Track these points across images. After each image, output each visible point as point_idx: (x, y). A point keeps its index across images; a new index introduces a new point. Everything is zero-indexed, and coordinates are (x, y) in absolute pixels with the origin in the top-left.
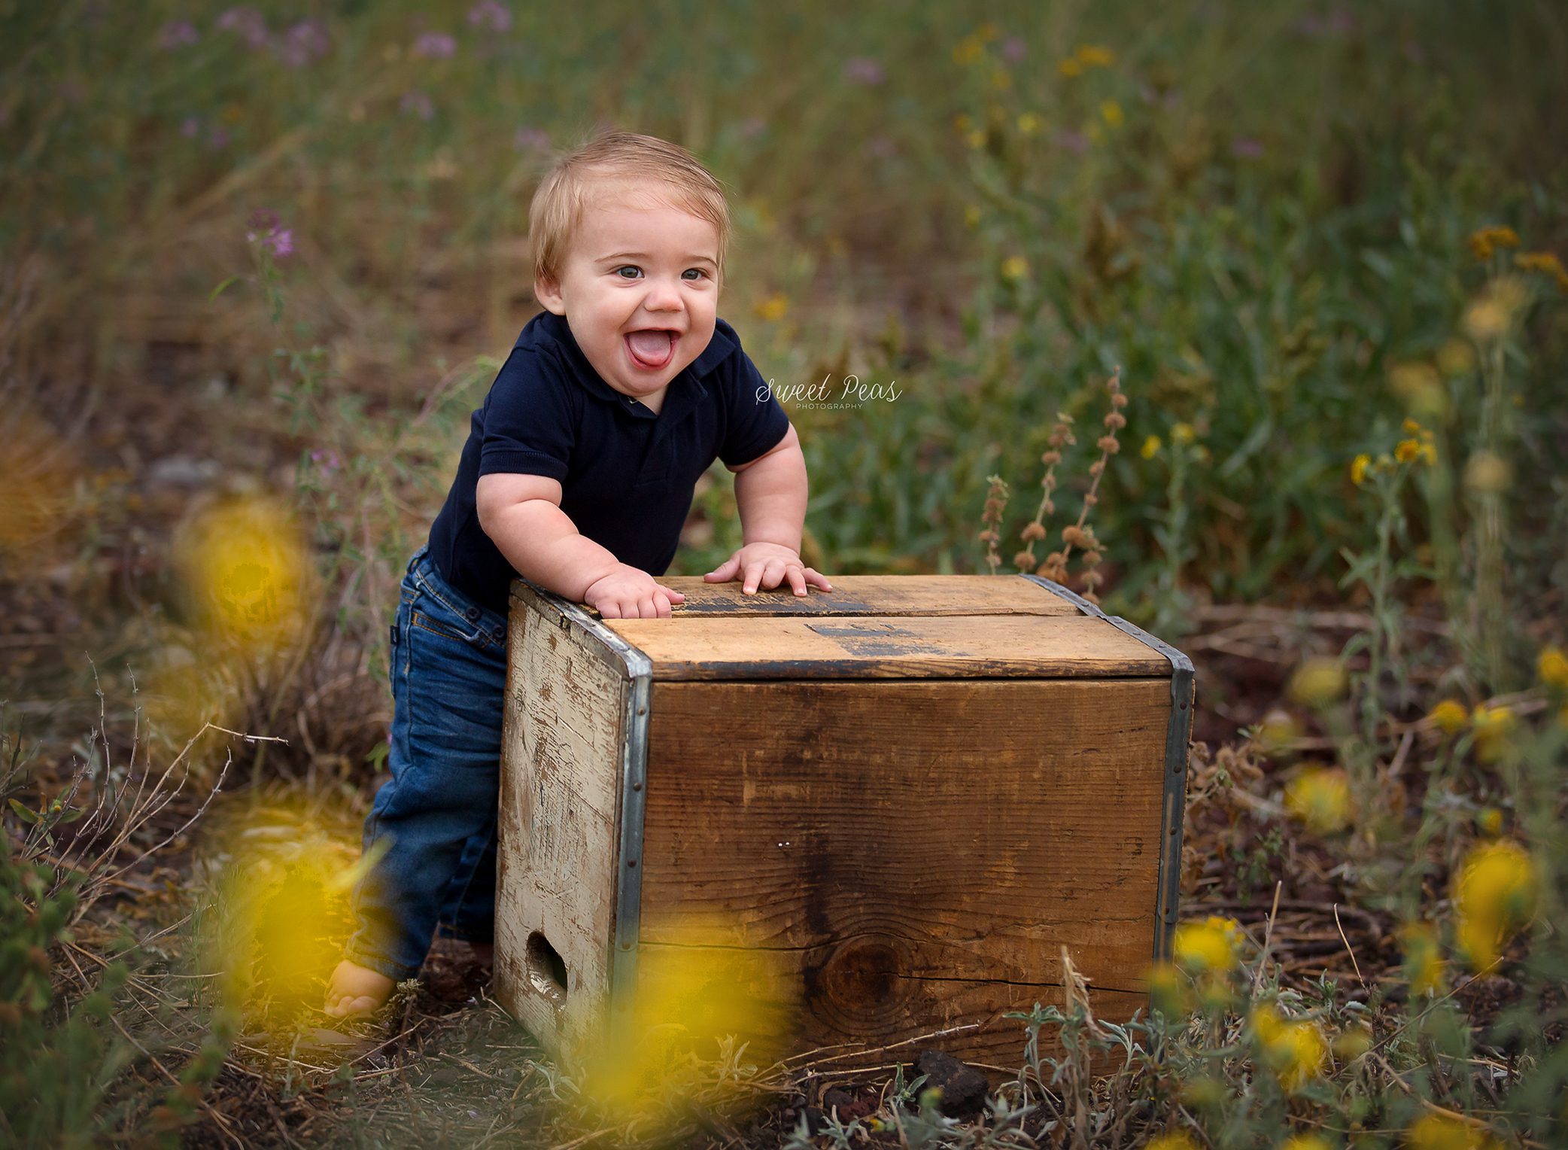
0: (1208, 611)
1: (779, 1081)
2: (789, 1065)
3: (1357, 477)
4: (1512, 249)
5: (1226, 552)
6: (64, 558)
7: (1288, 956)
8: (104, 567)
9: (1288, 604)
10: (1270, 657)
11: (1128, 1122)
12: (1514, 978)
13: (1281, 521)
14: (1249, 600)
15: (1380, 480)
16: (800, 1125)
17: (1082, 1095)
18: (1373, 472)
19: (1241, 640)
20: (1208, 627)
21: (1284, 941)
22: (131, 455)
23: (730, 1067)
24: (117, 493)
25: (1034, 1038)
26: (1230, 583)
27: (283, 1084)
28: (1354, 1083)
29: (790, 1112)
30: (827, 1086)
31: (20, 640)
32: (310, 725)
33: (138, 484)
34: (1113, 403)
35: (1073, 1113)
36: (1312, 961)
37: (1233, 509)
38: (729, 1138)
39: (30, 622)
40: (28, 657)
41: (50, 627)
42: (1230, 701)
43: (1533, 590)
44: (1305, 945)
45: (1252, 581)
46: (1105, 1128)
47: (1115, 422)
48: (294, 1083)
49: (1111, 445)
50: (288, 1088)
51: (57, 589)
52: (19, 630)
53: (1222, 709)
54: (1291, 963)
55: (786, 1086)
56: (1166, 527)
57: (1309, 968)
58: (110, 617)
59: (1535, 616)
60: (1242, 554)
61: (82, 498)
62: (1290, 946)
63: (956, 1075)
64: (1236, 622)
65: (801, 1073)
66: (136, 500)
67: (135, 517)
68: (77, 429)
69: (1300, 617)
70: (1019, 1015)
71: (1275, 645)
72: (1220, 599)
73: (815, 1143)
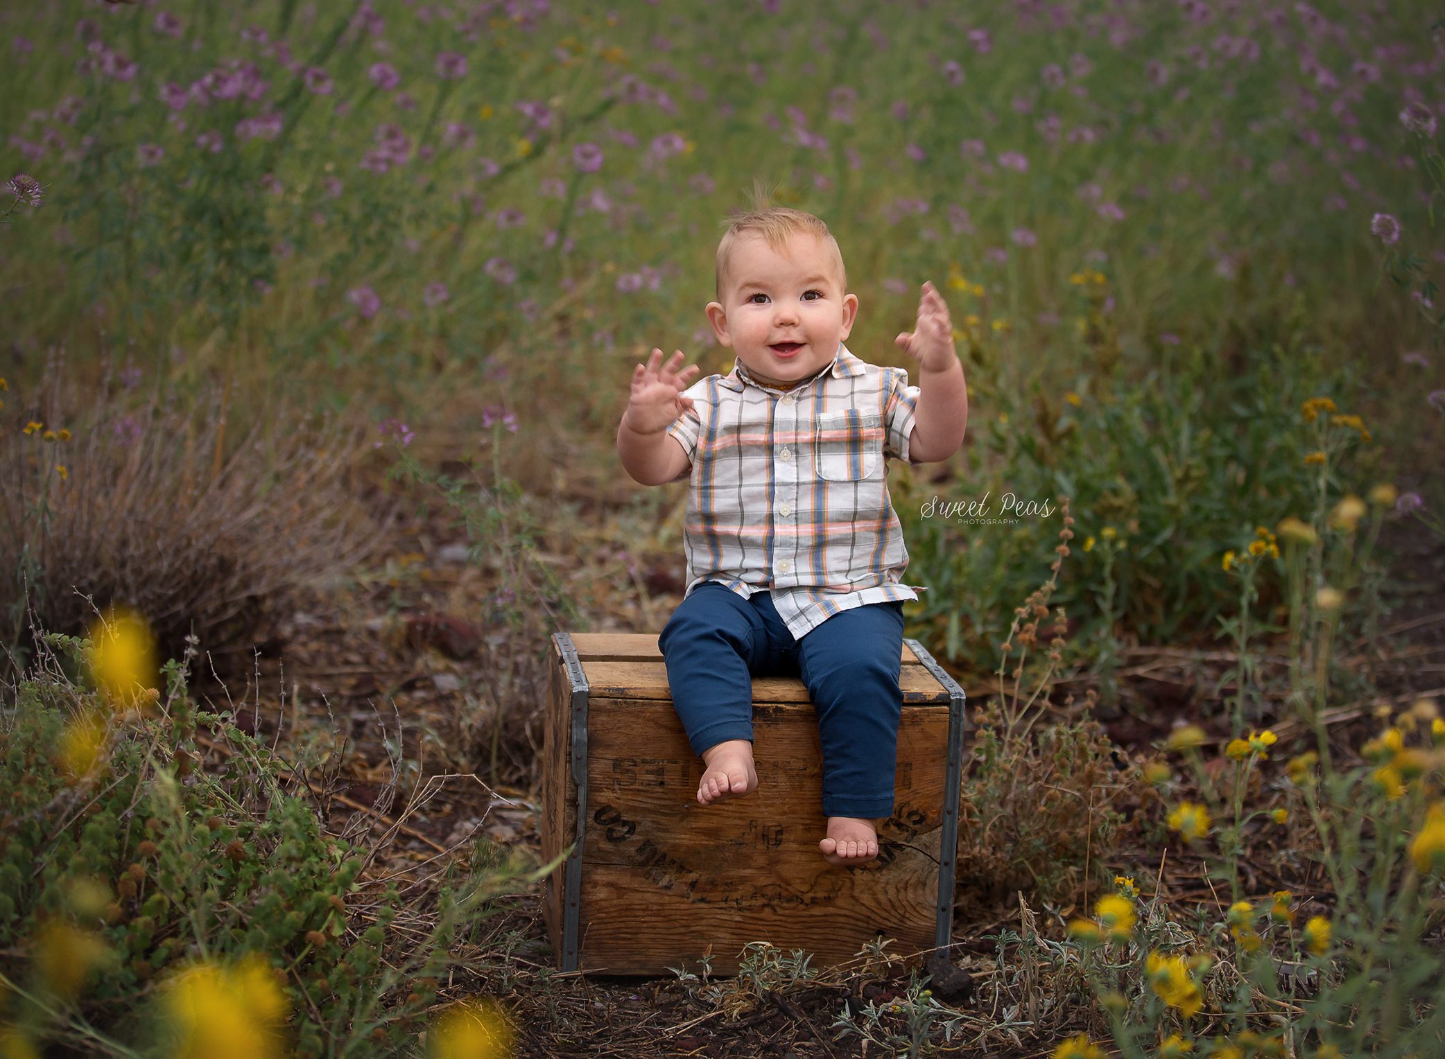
0: (1136, 650)
1: (832, 980)
2: (841, 969)
3: (1226, 567)
4: (1331, 413)
5: (1149, 609)
6: (380, 613)
7: (1179, 889)
8: (404, 619)
9: (1187, 645)
10: (1176, 682)
11: (1064, 1007)
12: (1328, 904)
13: (1184, 590)
14: (1165, 642)
15: (1242, 569)
16: (844, 1010)
17: (1033, 990)
18: (1236, 563)
19: (1156, 670)
20: (1135, 661)
21: (1177, 879)
22: (426, 542)
23: (801, 970)
24: (416, 568)
25: (1002, 953)
26: (1151, 630)
27: (503, 980)
28: (1214, 980)
29: (840, 1000)
30: (866, 982)
31: (348, 669)
32: (533, 730)
33: (429, 561)
34: (1065, 522)
35: (1027, 1000)
36: (1195, 893)
37: (1154, 582)
38: (799, 1018)
39: (354, 658)
40: (353, 681)
41: (367, 662)
42: (1149, 711)
43: (1350, 638)
44: (1191, 881)
45: (1166, 629)
46: (1049, 1011)
47: (1067, 535)
48: (509, 979)
49: (1064, 551)
50: (506, 983)
51: (372, 633)
52: (347, 663)
53: (1143, 717)
54: (1181, 894)
55: (838, 983)
56: (1103, 597)
57: (1193, 897)
58: (406, 654)
59: (1351, 654)
60: (1159, 610)
61: (391, 572)
62: (1180, 883)
63: (951, 975)
64: (1155, 657)
65: (849, 974)
66: (427, 573)
67: (427, 585)
68: (390, 522)
69: (1196, 655)
70: (991, 937)
71: (1180, 673)
72: (1143, 643)
73: (855, 1021)
